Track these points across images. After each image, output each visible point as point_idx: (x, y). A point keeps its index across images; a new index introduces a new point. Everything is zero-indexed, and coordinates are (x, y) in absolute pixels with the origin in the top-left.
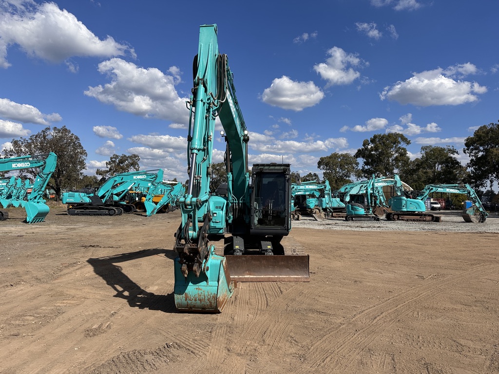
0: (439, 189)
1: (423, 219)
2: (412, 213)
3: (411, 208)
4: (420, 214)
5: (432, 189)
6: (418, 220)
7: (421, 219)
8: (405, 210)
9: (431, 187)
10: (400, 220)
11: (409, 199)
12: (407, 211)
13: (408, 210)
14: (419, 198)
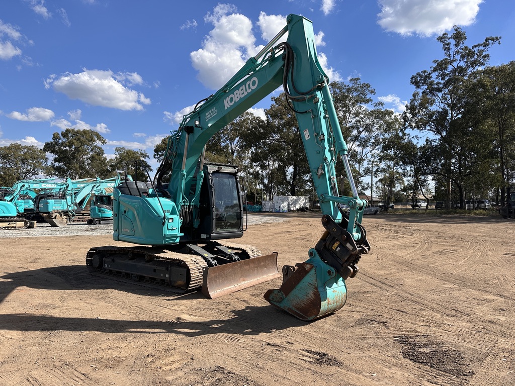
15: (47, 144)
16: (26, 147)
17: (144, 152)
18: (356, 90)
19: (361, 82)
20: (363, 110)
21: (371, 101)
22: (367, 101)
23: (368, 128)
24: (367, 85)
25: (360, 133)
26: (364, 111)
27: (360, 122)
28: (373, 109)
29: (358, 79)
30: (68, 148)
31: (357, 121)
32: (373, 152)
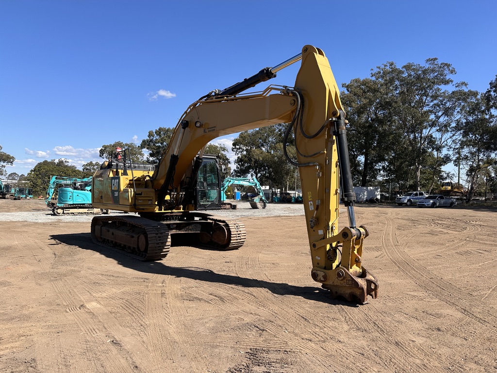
7: (222, 207)
15: (144, 141)
16: (126, 145)
17: (223, 146)
18: (433, 71)
19: (439, 62)
20: (441, 92)
21: (452, 81)
22: (447, 82)
23: (447, 112)
24: (446, 64)
25: (438, 117)
26: (443, 93)
27: (439, 106)
28: (454, 89)
29: (436, 59)
30: (160, 144)
31: (435, 104)
32: (454, 138)
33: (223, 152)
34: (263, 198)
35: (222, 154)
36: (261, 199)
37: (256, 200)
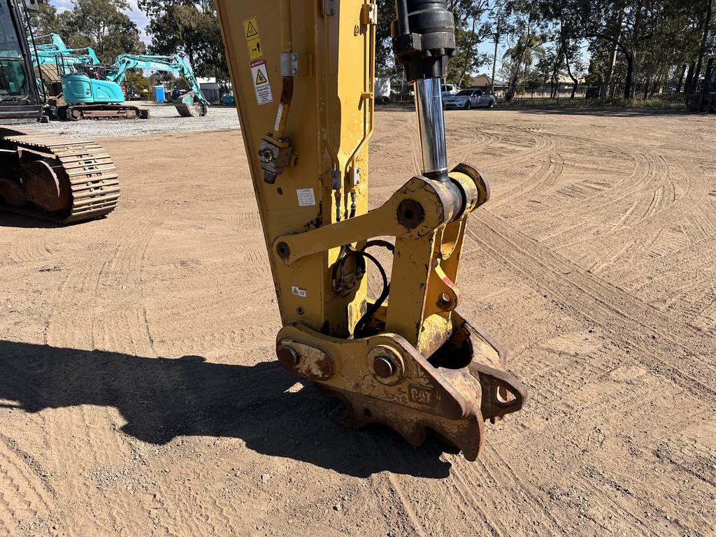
0: (140, 62)
1: (123, 115)
2: (103, 106)
3: (101, 97)
4: (116, 107)
5: (128, 62)
6: (115, 117)
7: (119, 115)
8: (91, 100)
9: (127, 59)
10: (84, 118)
11: (93, 80)
12: (95, 103)
13: (97, 100)
14: (112, 78)
33: (121, 10)
34: (200, 97)
35: (121, 15)
36: (196, 99)
37: (187, 99)
